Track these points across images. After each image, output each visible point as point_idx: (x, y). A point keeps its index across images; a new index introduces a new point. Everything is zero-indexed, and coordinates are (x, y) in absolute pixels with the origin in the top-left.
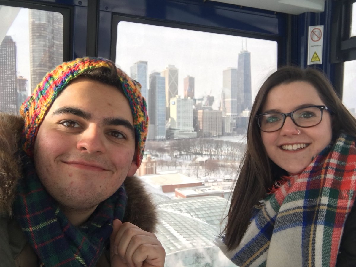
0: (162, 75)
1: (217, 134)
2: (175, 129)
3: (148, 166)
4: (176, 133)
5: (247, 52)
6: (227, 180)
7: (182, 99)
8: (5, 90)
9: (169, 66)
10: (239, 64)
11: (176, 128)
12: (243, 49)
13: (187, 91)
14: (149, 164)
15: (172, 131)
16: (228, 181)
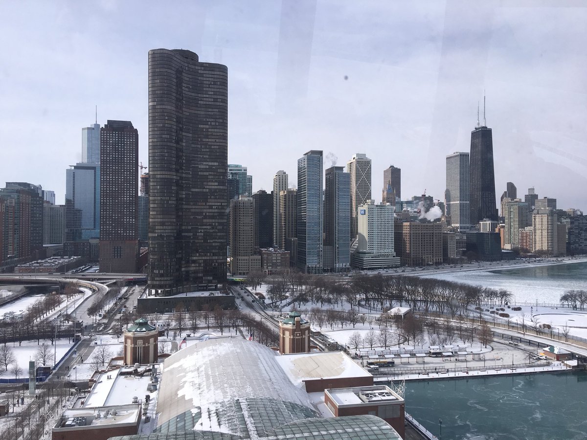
0: (345, 170)
1: (435, 261)
2: (365, 253)
3: (297, 336)
4: (366, 258)
5: (486, 127)
6: (434, 353)
7: (377, 206)
8: (121, 198)
9: (357, 155)
10: (473, 146)
11: (367, 250)
12: (479, 124)
13: (385, 193)
14: (298, 333)
15: (361, 255)
16: (436, 357)
